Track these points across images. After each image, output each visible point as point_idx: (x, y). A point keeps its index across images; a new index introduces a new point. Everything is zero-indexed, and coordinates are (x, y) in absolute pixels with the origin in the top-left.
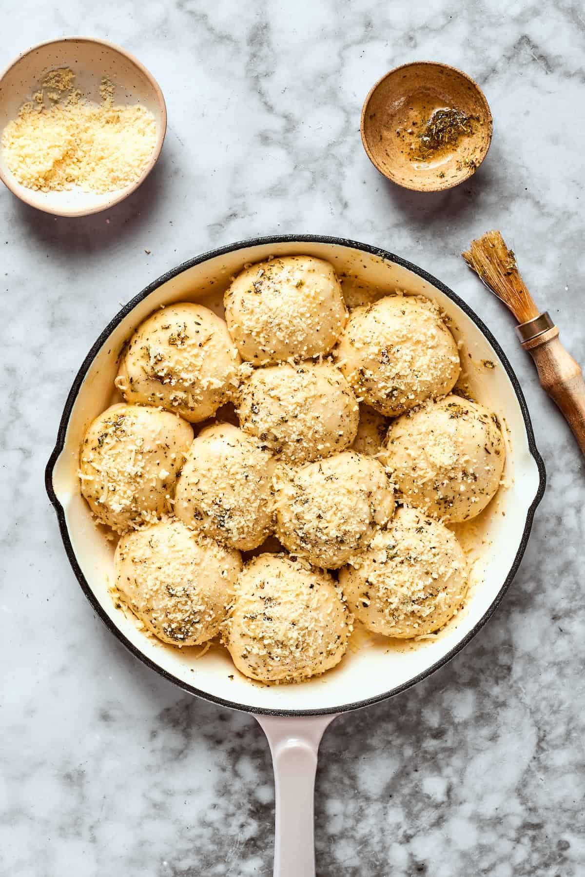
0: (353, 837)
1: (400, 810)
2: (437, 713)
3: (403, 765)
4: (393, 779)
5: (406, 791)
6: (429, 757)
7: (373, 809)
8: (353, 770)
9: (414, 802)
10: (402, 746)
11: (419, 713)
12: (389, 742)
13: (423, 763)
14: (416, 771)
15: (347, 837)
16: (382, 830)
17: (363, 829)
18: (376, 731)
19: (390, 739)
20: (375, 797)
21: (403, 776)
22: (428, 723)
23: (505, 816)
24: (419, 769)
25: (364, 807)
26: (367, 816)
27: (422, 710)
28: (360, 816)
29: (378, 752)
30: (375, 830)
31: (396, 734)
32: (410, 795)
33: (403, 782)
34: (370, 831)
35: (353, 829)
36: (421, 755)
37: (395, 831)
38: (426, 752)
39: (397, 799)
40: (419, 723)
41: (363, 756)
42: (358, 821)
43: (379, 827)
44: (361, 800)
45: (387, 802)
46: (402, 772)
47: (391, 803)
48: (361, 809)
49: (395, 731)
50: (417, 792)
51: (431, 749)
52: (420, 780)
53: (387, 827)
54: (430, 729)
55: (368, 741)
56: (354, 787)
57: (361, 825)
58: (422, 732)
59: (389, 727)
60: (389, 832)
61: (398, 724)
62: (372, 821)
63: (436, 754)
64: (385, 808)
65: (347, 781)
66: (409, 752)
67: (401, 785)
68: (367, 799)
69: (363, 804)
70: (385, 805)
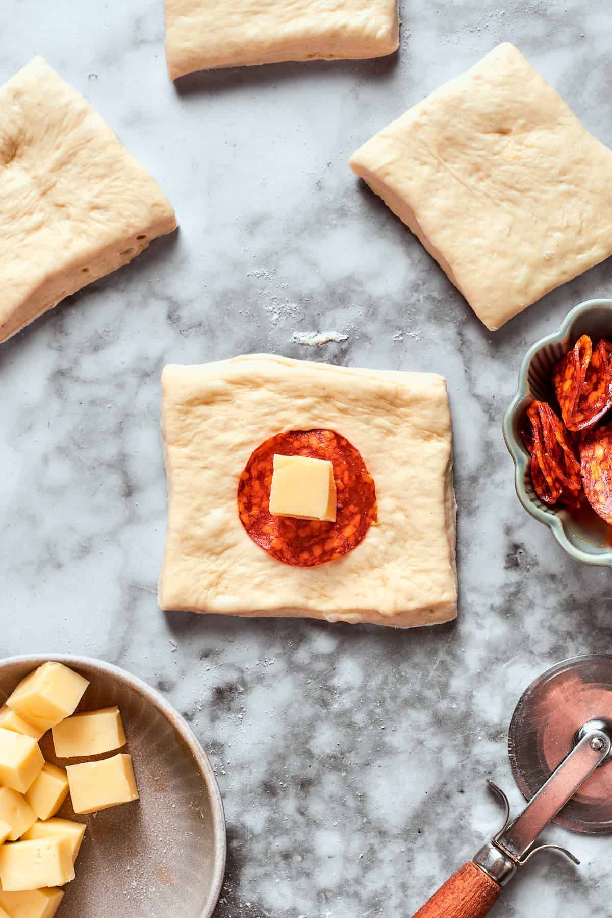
0: (356, 895)
1: (434, 855)
2: (498, 699)
3: (441, 781)
4: (424, 803)
5: (445, 824)
6: (482, 770)
7: (391, 850)
8: (360, 785)
9: (456, 843)
10: (440, 750)
11: (469, 697)
12: (421, 743)
13: (473, 779)
14: (462, 792)
15: (348, 895)
16: (404, 887)
17: (374, 883)
18: (400, 723)
19: (422, 736)
20: (395, 831)
21: (441, 800)
22: (482, 714)
23: (603, 877)
24: (465, 790)
25: (376, 847)
26: (382, 861)
27: (475, 693)
28: (369, 861)
29: (403, 757)
30: (392, 886)
31: (432, 729)
32: (450, 831)
33: (439, 810)
34: (385, 887)
35: (357, 881)
36: (470, 766)
37: (425, 889)
38: (478, 762)
39: (430, 837)
40: (467, 715)
41: (379, 762)
42: (366, 869)
43: (400, 881)
44: (373, 834)
45: (414, 840)
46: (439, 792)
47: (420, 842)
48: (372, 850)
49: (432, 724)
50: (462, 828)
51: (486, 758)
52: (468, 808)
53: (412, 882)
54: (485, 725)
55: (387, 739)
56: (361, 812)
57: (372, 875)
58: (475, 728)
59: (421, 717)
60: (414, 890)
61: (435, 715)
62: (388, 870)
63: (495, 766)
64: (410, 850)
65: (351, 802)
66: (451, 760)
67: (437, 814)
68: (382, 833)
69: (375, 841)
70: (410, 845)
